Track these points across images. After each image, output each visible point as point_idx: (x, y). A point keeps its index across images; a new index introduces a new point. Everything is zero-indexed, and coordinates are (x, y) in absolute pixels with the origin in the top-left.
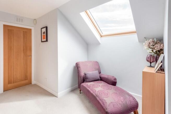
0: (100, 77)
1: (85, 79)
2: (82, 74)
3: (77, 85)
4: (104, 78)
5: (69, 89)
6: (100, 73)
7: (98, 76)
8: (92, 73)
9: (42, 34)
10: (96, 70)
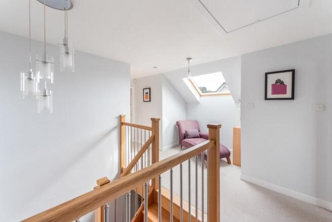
0: (200, 135)
1: (186, 136)
2: (183, 132)
3: (178, 142)
4: (203, 135)
5: (171, 145)
6: (199, 131)
7: (197, 134)
8: (192, 131)
9: (145, 94)
10: (195, 128)
